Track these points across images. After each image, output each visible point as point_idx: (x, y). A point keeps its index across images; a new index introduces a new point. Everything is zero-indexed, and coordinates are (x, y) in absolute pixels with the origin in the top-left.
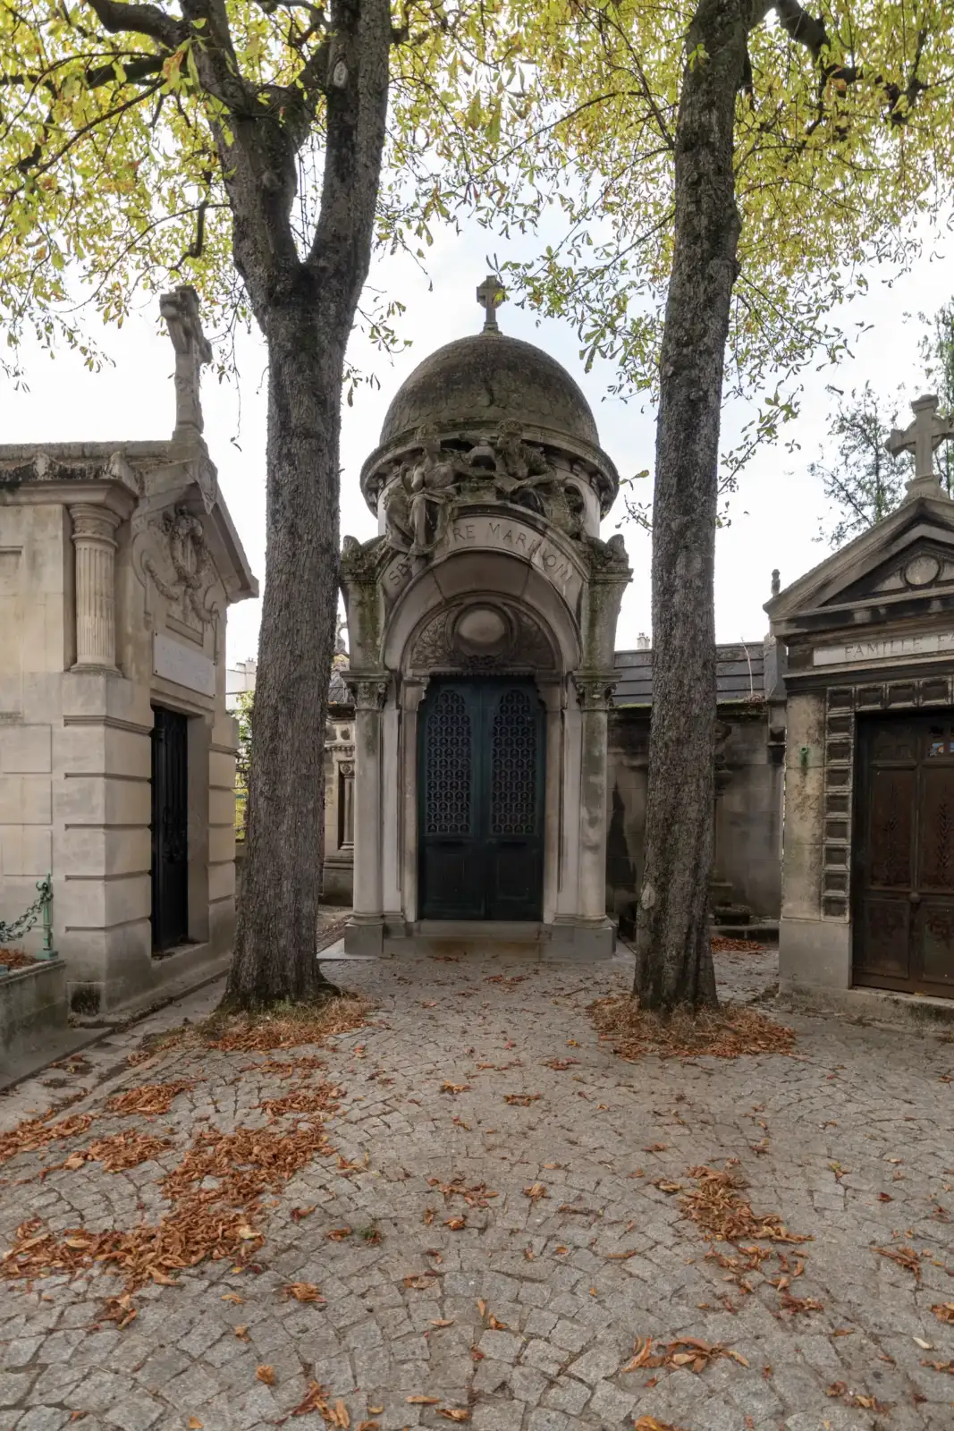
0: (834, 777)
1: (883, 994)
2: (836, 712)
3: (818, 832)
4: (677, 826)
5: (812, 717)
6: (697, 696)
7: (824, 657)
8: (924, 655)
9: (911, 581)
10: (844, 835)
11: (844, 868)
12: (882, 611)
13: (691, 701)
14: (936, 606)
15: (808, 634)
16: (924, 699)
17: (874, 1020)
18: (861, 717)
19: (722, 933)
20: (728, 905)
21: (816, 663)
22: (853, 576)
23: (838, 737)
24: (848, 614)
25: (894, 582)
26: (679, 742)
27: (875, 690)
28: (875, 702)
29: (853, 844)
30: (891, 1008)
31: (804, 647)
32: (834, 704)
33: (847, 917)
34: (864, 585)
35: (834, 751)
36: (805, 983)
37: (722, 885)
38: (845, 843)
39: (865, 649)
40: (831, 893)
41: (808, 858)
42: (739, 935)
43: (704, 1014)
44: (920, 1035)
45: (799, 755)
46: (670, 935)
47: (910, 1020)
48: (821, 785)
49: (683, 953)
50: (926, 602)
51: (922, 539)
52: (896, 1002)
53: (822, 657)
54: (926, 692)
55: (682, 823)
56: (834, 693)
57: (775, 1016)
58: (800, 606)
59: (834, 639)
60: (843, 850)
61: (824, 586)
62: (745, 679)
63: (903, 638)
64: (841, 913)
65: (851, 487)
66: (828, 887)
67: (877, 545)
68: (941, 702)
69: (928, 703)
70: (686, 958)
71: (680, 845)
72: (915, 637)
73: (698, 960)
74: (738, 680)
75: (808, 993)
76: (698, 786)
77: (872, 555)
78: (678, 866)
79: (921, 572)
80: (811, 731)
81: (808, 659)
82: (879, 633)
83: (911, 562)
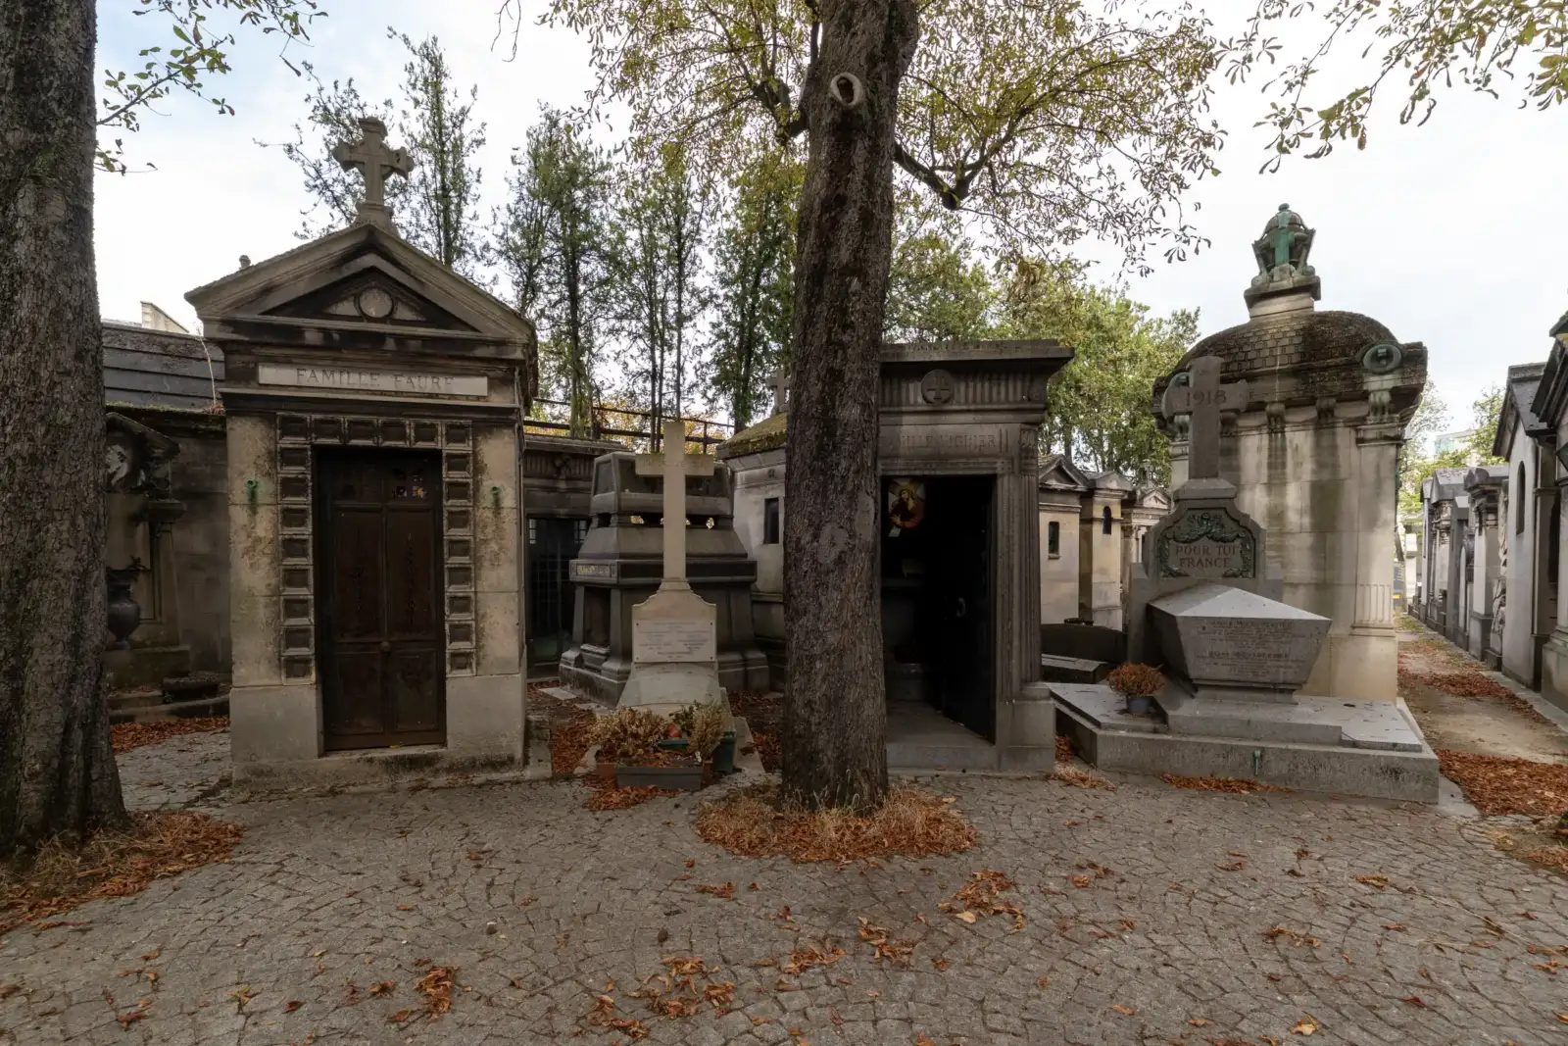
0: (290, 517)
1: (357, 755)
2: (288, 442)
3: (274, 581)
4: (36, 583)
5: (260, 444)
6: (67, 398)
7: (273, 376)
8: (383, 393)
9: (365, 311)
10: (305, 584)
11: (308, 621)
12: (336, 336)
13: (56, 403)
14: (390, 344)
15: (248, 343)
16: (385, 439)
17: (347, 785)
18: (319, 450)
19: (172, 713)
20: (185, 674)
21: (262, 381)
22: (302, 288)
23: (293, 471)
24: (298, 331)
25: (346, 308)
26: (33, 459)
27: (333, 422)
28: (333, 436)
29: (316, 594)
30: (366, 768)
31: (247, 358)
32: (286, 432)
33: (313, 677)
34: (315, 302)
35: (289, 487)
36: (264, 762)
37: (173, 649)
38: (306, 593)
39: (319, 375)
40: (293, 652)
41: (262, 613)
42: (202, 711)
43: (100, 841)
44: (393, 790)
45: (245, 489)
46: (29, 741)
47: (386, 777)
48: (275, 526)
49: (55, 763)
50: (380, 338)
51: (373, 270)
52: (371, 761)
53: (269, 375)
54: (387, 430)
55: (44, 577)
56: (284, 419)
57: (221, 813)
58: (238, 306)
59: (287, 356)
60: (305, 601)
61: (267, 290)
62: (205, 384)
63: (360, 371)
64: (306, 673)
65: (339, 189)
66: (287, 647)
67: (326, 261)
68: (401, 444)
69: (387, 443)
70: (63, 769)
71: (44, 610)
72: (373, 372)
73: (88, 767)
74: (195, 383)
75: (270, 773)
76: (73, 524)
77: (322, 270)
78: (40, 639)
79: (376, 304)
80: (261, 462)
81: (251, 376)
82: (336, 359)
83: (365, 290)
